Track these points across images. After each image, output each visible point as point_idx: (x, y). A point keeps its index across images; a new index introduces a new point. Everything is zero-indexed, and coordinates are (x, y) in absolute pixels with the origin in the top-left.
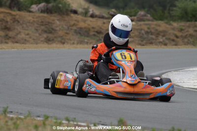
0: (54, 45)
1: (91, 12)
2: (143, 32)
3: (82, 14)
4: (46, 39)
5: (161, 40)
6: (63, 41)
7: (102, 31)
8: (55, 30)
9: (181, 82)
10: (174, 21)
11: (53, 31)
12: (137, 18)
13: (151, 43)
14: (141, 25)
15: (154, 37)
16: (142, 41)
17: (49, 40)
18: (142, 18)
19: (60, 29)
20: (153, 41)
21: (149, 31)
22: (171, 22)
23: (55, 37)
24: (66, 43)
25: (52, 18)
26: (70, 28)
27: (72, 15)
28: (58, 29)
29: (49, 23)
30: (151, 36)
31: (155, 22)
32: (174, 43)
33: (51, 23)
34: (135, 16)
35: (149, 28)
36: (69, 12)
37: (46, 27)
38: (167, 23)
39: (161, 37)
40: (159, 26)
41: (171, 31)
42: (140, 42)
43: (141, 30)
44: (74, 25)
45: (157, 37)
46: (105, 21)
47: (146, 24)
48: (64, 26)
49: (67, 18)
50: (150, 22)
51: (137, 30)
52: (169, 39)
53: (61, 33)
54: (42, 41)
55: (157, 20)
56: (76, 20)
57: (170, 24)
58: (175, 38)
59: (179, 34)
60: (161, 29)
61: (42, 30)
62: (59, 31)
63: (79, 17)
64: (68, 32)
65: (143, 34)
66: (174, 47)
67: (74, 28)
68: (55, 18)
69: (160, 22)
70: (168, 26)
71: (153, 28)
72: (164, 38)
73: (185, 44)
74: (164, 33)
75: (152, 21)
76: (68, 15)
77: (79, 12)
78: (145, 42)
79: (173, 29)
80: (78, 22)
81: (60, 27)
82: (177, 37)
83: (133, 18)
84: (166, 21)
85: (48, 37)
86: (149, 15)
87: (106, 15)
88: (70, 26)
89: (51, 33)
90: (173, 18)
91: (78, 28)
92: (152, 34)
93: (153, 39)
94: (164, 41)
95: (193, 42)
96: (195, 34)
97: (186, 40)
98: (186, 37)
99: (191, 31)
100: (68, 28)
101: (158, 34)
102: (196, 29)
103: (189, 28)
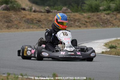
0: (12, 30)
1: (34, 9)
3: (28, 10)
5: (77, 24)
6: (18, 27)
7: (41, 20)
8: (12, 21)
10: (85, 12)
11: (11, 22)
12: (62, 11)
13: (71, 26)
15: (72, 22)
17: (9, 27)
18: (65, 11)
19: (15, 20)
22: (83, 13)
23: (13, 25)
24: (19, 29)
25: (10, 13)
26: (22, 19)
27: (22, 11)
28: (14, 20)
29: (8, 16)
30: (71, 22)
31: (73, 14)
32: (85, 26)
33: (9, 16)
34: (60, 10)
35: (69, 18)
36: (20, 10)
37: (7, 19)
38: (80, 14)
39: (76, 22)
40: (76, 16)
41: (83, 19)
44: (24, 17)
45: (75, 22)
46: (43, 14)
48: (18, 18)
49: (19, 13)
52: (82, 24)
53: (16, 22)
54: (4, 28)
55: (74, 12)
56: (25, 14)
57: (82, 15)
58: (85, 23)
59: (88, 20)
60: (76, 18)
61: (4, 21)
62: (15, 21)
63: (27, 12)
64: (20, 21)
66: (85, 28)
67: (24, 19)
68: (12, 14)
69: (76, 14)
70: (81, 16)
71: (72, 17)
72: (79, 23)
73: (92, 27)
74: (79, 20)
75: (71, 13)
76: (19, 11)
77: (26, 9)
79: (84, 17)
80: (26, 15)
81: (15, 19)
82: (87, 22)
83: (59, 11)
84: (79, 13)
85: (8, 25)
86: (69, 10)
87: (43, 10)
88: (22, 18)
89: (9, 22)
91: (26, 19)
92: (71, 21)
93: (72, 24)
94: (79, 25)
95: (97, 25)
96: (97, 20)
97: (92, 24)
98: (92, 22)
99: (95, 18)
100: (20, 19)
101: (75, 21)
102: (98, 17)
103: (94, 16)
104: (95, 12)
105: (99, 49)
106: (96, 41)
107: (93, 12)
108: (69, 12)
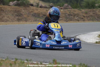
0: (22, 22)
1: (40, 5)
2: (67, 14)
4: (17, 19)
5: (76, 19)
6: (26, 20)
8: (22, 15)
9: (86, 40)
10: (83, 8)
11: (21, 15)
12: (64, 7)
13: (71, 20)
14: (66, 11)
15: (72, 17)
16: (67, 19)
17: (19, 20)
18: (66, 7)
19: (25, 14)
20: (72, 19)
21: (70, 14)
22: (81, 9)
23: (22, 18)
24: (27, 21)
25: (21, 8)
27: (31, 7)
28: (23, 14)
29: (19, 11)
31: (73, 10)
32: (83, 20)
33: (20, 11)
34: (62, 6)
35: (70, 13)
37: (18, 13)
38: (79, 10)
39: (76, 17)
40: (75, 11)
41: (81, 14)
42: (66, 20)
43: (66, 13)
44: (32, 12)
45: (74, 17)
46: (47, 9)
47: (68, 11)
48: (27, 12)
49: (28, 8)
50: (70, 10)
51: (64, 13)
52: (80, 18)
53: (25, 16)
54: (15, 20)
55: (74, 8)
56: (33, 9)
57: (80, 10)
58: (83, 18)
59: (85, 15)
60: (76, 13)
61: (15, 15)
62: (24, 15)
63: (35, 8)
64: (29, 15)
65: (67, 16)
66: (83, 22)
67: (32, 13)
68: (22, 9)
69: (75, 9)
70: (79, 11)
71: (72, 12)
72: (78, 18)
73: (88, 20)
74: (78, 15)
75: (71, 9)
76: (28, 6)
77: (34, 5)
78: (68, 20)
79: (82, 13)
81: (25, 13)
82: (84, 17)
83: (61, 7)
84: (78, 9)
85: (18, 18)
86: (70, 6)
87: (48, 6)
88: (30, 12)
89: (20, 16)
90: (82, 7)
91: (34, 13)
92: (71, 15)
93: (72, 18)
94: (78, 19)
95: (93, 19)
96: (93, 15)
97: (89, 18)
98: (89, 17)
99: (91, 13)
100: (29, 13)
101: (75, 15)
102: (94, 12)
103: (90, 12)
104: (91, 8)
105: (94, 39)
106: (91, 33)
107: (90, 8)
108: (70, 8)
